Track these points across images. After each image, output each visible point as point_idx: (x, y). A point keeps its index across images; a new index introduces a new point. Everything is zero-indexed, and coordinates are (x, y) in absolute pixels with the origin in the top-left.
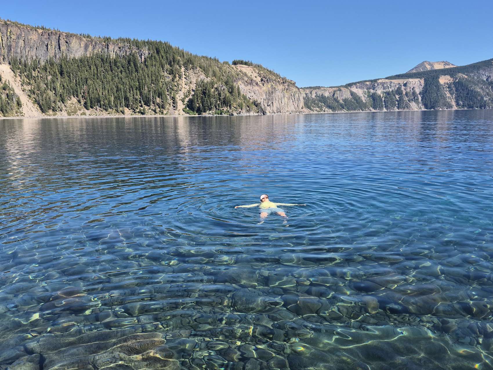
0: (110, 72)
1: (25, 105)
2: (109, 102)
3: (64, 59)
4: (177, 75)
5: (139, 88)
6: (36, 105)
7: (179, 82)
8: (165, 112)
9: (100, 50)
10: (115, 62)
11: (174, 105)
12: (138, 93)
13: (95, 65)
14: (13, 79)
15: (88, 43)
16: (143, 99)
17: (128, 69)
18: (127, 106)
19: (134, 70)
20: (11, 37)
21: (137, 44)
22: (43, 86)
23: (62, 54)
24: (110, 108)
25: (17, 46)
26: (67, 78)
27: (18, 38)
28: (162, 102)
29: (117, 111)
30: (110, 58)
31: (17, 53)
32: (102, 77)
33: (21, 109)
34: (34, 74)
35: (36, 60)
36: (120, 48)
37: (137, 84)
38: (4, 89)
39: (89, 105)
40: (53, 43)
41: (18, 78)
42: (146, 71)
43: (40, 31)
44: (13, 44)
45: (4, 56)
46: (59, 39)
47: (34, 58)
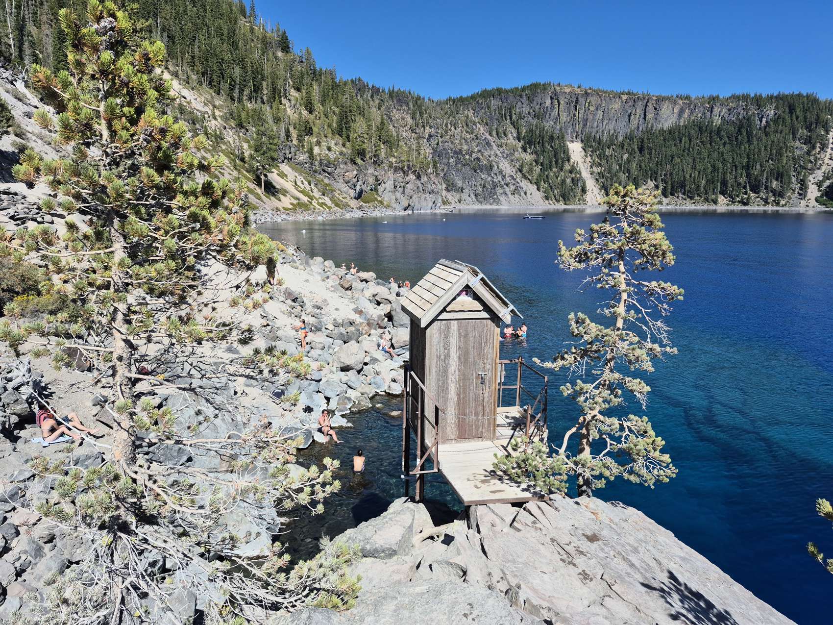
0: (709, 146)
1: (590, 191)
2: (698, 187)
3: (649, 131)
4: (818, 145)
5: (747, 168)
6: (603, 191)
7: (818, 156)
8: (782, 202)
9: (699, 115)
10: (719, 130)
11: (800, 192)
12: (744, 174)
13: (689, 136)
14: (583, 160)
15: (684, 108)
16: (749, 182)
17: (736, 139)
18: (723, 193)
19: (746, 139)
20: (589, 109)
21: (759, 101)
22: (615, 167)
23: (647, 125)
24: (699, 195)
25: (594, 119)
26: (647, 156)
27: (597, 109)
28: (781, 186)
29: (707, 200)
30: (712, 125)
31: (592, 127)
32: (696, 152)
33: (584, 197)
34: (608, 152)
35: (613, 135)
36: (729, 110)
37: (746, 160)
38: (571, 172)
39: (669, 190)
40: (638, 111)
41: (589, 159)
42: (764, 141)
43: (624, 97)
44: (591, 117)
45: (577, 132)
46: (646, 105)
47: (612, 132)
